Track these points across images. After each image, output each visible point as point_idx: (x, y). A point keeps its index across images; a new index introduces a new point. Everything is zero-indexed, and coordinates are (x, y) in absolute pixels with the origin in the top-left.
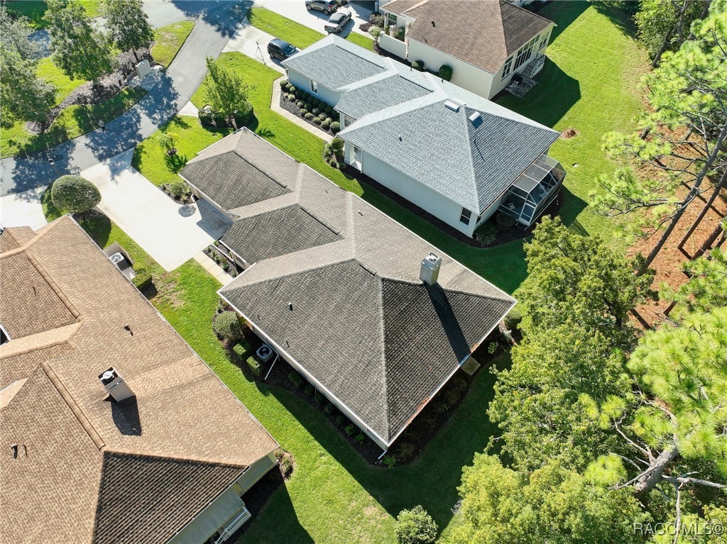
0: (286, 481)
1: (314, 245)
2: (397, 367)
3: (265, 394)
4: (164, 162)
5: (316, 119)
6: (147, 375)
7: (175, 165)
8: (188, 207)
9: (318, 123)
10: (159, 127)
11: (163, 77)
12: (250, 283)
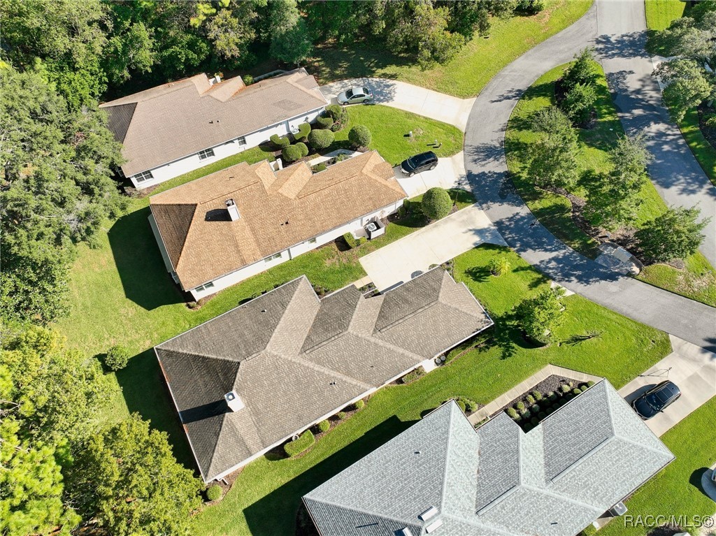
0: (185, 304)
1: (308, 336)
4: (483, 265)
5: (522, 405)
6: (248, 229)
9: (515, 405)
10: (535, 265)
12: (297, 292)
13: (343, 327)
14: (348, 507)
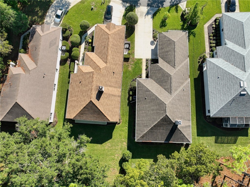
0: (117, 125)
1: (164, 89)
3: (128, 106)
4: (161, 21)
5: (212, 41)
7: (162, 25)
8: (154, 42)
9: (211, 43)
10: (170, 5)
12: (144, 84)
13: (169, 76)
14: (224, 105)
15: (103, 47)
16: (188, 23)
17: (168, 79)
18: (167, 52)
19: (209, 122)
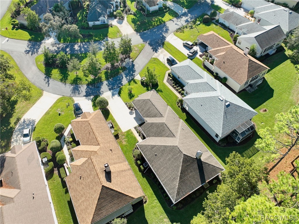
0: (144, 204)
1: (166, 137)
2: (182, 182)
3: (143, 178)
4: (128, 94)
5: (177, 88)
6: (114, 165)
7: (131, 96)
8: (132, 112)
9: (177, 90)
10: (128, 82)
11: (132, 64)
12: (146, 144)
13: (163, 125)
14: (222, 121)
15: (88, 135)
16: (150, 86)
17: (164, 127)
18: (148, 109)
19: (224, 146)
